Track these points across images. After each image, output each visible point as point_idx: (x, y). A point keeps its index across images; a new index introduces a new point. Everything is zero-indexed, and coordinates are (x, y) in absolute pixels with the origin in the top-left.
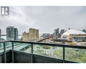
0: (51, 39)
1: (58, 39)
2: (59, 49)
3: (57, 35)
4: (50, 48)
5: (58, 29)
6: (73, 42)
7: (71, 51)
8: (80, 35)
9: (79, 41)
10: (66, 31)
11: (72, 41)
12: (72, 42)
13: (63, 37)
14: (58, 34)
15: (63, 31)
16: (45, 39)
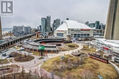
0: (35, 38)
1: (50, 37)
2: (51, 57)
3: (46, 30)
4: (33, 58)
5: (49, 18)
6: (73, 43)
7: (70, 58)
8: (82, 30)
9: (80, 41)
10: (62, 22)
11: (72, 40)
12: (71, 42)
13: (58, 34)
14: (48, 28)
15: (57, 23)
16: (21, 39)
